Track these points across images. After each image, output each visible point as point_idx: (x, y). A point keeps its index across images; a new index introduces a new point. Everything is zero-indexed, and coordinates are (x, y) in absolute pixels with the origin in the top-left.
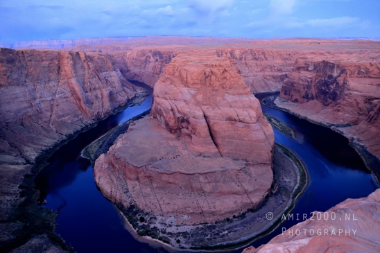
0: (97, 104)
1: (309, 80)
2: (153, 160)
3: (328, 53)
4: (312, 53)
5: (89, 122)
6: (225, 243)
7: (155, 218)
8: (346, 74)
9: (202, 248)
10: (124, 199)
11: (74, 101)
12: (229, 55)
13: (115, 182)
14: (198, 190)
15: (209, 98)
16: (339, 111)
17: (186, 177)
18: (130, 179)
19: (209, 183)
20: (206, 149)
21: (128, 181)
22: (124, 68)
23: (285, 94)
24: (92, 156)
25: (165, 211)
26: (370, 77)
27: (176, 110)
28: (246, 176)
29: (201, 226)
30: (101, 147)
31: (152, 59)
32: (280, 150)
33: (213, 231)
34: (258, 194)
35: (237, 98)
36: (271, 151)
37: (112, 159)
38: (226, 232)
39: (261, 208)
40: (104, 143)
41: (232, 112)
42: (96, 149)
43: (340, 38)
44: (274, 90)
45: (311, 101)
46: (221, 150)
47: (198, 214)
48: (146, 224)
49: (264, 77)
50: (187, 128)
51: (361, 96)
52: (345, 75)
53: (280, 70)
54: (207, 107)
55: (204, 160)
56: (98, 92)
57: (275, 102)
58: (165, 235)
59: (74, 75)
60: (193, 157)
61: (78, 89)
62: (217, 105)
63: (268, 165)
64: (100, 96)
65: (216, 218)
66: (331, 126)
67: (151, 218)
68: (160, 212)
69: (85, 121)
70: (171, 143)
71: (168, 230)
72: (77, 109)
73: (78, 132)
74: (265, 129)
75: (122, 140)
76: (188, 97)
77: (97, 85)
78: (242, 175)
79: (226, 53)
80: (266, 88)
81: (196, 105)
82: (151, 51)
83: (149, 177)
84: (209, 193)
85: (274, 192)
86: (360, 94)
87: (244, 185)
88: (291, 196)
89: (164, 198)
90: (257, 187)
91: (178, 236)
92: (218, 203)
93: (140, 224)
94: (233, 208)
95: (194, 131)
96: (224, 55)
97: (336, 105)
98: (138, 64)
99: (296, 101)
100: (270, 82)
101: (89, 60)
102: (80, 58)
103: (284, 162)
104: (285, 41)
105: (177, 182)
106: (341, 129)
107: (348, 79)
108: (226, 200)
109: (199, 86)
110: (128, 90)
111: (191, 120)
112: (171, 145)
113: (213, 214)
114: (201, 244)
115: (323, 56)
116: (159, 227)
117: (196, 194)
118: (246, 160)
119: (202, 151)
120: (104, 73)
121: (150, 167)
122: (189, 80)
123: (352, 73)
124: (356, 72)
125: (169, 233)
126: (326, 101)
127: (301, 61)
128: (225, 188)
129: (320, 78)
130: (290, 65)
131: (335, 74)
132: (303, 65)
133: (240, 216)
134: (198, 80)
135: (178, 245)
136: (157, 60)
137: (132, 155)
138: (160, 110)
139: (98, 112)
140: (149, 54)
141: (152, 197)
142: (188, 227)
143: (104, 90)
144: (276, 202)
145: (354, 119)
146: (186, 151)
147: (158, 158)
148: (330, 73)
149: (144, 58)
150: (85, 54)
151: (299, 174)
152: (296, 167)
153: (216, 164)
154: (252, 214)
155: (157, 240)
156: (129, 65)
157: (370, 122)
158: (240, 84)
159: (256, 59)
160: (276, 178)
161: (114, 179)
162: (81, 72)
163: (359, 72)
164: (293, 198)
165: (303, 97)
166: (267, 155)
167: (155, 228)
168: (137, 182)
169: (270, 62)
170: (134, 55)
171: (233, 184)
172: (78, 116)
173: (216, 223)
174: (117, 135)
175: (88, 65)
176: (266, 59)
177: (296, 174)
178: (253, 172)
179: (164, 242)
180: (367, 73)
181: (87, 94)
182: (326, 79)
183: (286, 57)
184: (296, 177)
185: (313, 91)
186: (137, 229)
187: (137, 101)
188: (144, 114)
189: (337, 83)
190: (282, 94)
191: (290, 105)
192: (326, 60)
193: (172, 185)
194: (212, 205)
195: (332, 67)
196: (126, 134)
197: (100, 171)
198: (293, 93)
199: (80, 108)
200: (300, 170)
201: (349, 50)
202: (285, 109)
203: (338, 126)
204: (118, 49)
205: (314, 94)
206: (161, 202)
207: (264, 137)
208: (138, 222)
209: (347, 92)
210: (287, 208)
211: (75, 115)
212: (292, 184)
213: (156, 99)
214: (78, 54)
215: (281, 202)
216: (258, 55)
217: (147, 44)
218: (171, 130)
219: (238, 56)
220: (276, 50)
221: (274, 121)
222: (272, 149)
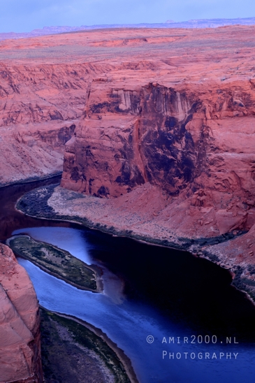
1: (126, 135)
3: (167, 62)
4: (129, 66)
8: (204, 111)
16: (202, 204)
23: (75, 176)
32: (64, 332)
36: (31, 344)
43: (200, 22)
44: (46, 171)
45: (138, 189)
49: (18, 139)
52: (201, 116)
53: (56, 117)
57: (50, 203)
66: (188, 245)
80: (26, 168)
86: (241, 156)
97: (195, 190)
99: (102, 192)
100: (36, 148)
103: (74, 365)
104: (63, 37)
106: (211, 249)
107: (210, 123)
115: (150, 72)
123: (217, 108)
124: (225, 106)
126: (172, 183)
129: (149, 128)
130: (79, 100)
131: (181, 116)
132: (106, 99)
145: (238, 219)
148: (169, 114)
152: (106, 371)
163: (232, 105)
165: (118, 180)
166: (20, 357)
169: (27, 96)
176: (15, 89)
180: (247, 106)
182: (163, 128)
183: (66, 79)
185: (139, 163)
189: (189, 137)
190: (67, 179)
191: (89, 204)
192: (155, 80)
195: (171, 96)
201: (212, 52)
202: (76, 218)
203: (205, 242)
205: (142, 170)
209: (214, 155)
220: (39, 62)
221: (48, 255)
222: (35, 335)
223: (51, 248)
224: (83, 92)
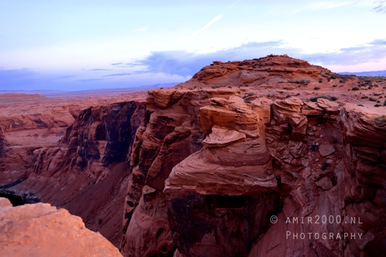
26: (25, 129)
51: (22, 149)
157: (37, 172)
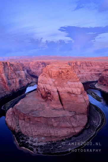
0: (13, 85)
2: (32, 111)
5: (8, 93)
6: (59, 152)
7: (29, 138)
9: (48, 154)
10: (16, 128)
11: (3, 84)
12: (75, 64)
13: (14, 121)
14: (50, 125)
15: (61, 83)
17: (46, 119)
18: (21, 119)
19: (56, 122)
20: (57, 107)
21: (20, 120)
22: (29, 70)
23: (100, 82)
24: (7, 109)
25: (34, 135)
27: (45, 88)
28: (74, 120)
29: (50, 143)
30: (11, 104)
31: (41, 66)
32: (94, 108)
33: (55, 145)
34: (79, 128)
35: (73, 83)
36: (87, 108)
37: (14, 110)
38: (61, 146)
39: (80, 135)
40: (13, 103)
41: (70, 90)
42: (9, 105)
44: (95, 80)
46: (64, 107)
47: (49, 137)
48: (24, 141)
49: (91, 74)
50: (50, 97)
54: (59, 87)
55: (55, 111)
56: (14, 80)
57: (95, 86)
58: (32, 147)
59: (4, 72)
60: (51, 110)
61: (5, 78)
62: (64, 87)
63: (85, 114)
64: (15, 82)
65: (57, 139)
67: (27, 138)
68: (31, 135)
69: (7, 93)
70: (42, 103)
71: (34, 144)
72: (4, 87)
73: (3, 97)
74: (85, 98)
75: (21, 102)
76: (51, 83)
77: (14, 77)
78: (72, 119)
79: (73, 63)
80: (92, 79)
81: (55, 86)
82: (41, 62)
83: (29, 119)
84: (56, 127)
85: (87, 128)
87: (73, 123)
88: (95, 130)
89: (34, 129)
90: (79, 125)
91: (37, 148)
92: (59, 132)
93: (21, 141)
94: (66, 135)
95: (53, 98)
96: (72, 64)
98: (35, 68)
99: (105, 85)
100: (94, 76)
101: (11, 66)
102: (7, 65)
103: (94, 113)
105: (41, 121)
108: (63, 131)
109: (56, 78)
110: (29, 79)
111: (52, 93)
112: (42, 104)
113: (56, 137)
114: (48, 152)
116: (30, 142)
117: (50, 127)
118: (75, 112)
119: (55, 107)
120: (18, 72)
121: (30, 114)
122: (52, 75)
125: (34, 146)
127: (107, 67)
128: (63, 125)
130: (103, 69)
132: (107, 69)
133: (69, 139)
134: (56, 75)
135: (37, 152)
136: (43, 66)
137: (23, 108)
138: (39, 88)
139: (13, 89)
140: (40, 63)
141: (29, 128)
142: (43, 143)
143: (17, 79)
144: (87, 132)
146: (48, 107)
147: (35, 110)
149: (38, 65)
150: (10, 63)
151: (101, 119)
152: (100, 116)
153: (61, 114)
154: (75, 138)
155: (28, 149)
156: (31, 68)
158: (74, 77)
159: (87, 66)
160: (89, 121)
161: (14, 119)
162: (7, 71)
164: (96, 131)
166: (85, 110)
167: (28, 143)
168: (24, 121)
169: (94, 67)
170: (34, 64)
171: (68, 123)
172: (4, 91)
173: (57, 141)
174: (20, 99)
175: (11, 68)
176: (92, 66)
177: (99, 119)
178: (78, 118)
179: (31, 150)
181: (9, 81)
183: (101, 65)
184: (99, 121)
186: (19, 143)
187: (32, 84)
188: (34, 90)
190: (99, 82)
191: (102, 87)
193: (39, 123)
194: (56, 133)
196: (23, 99)
197: (8, 115)
198: (103, 81)
199: (5, 87)
200: (102, 117)
202: (99, 89)
204: (27, 61)
206: (33, 131)
207: (84, 101)
208: (21, 140)
210: (92, 135)
211: (2, 90)
212: (97, 124)
213: (38, 83)
214: (6, 63)
215: (90, 132)
216: (88, 64)
217: (41, 59)
218: (43, 97)
219: (79, 65)
220: (97, 62)
221: (93, 94)
222: (88, 107)
223: (94, 93)
224: (103, 67)
